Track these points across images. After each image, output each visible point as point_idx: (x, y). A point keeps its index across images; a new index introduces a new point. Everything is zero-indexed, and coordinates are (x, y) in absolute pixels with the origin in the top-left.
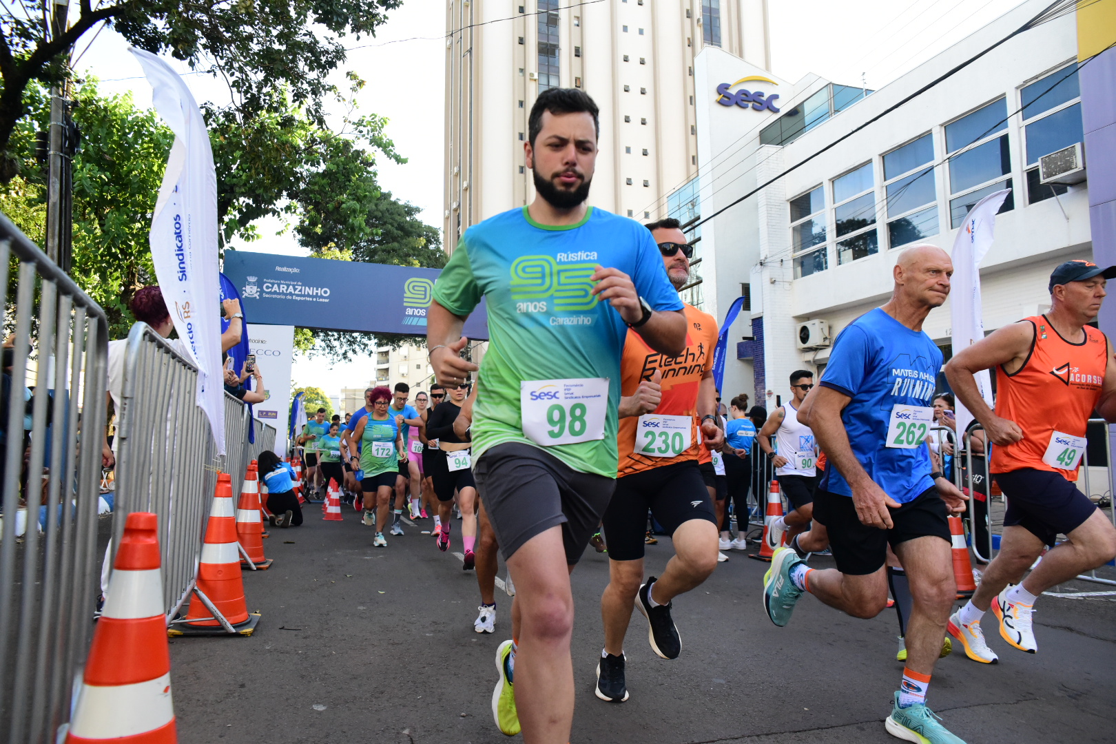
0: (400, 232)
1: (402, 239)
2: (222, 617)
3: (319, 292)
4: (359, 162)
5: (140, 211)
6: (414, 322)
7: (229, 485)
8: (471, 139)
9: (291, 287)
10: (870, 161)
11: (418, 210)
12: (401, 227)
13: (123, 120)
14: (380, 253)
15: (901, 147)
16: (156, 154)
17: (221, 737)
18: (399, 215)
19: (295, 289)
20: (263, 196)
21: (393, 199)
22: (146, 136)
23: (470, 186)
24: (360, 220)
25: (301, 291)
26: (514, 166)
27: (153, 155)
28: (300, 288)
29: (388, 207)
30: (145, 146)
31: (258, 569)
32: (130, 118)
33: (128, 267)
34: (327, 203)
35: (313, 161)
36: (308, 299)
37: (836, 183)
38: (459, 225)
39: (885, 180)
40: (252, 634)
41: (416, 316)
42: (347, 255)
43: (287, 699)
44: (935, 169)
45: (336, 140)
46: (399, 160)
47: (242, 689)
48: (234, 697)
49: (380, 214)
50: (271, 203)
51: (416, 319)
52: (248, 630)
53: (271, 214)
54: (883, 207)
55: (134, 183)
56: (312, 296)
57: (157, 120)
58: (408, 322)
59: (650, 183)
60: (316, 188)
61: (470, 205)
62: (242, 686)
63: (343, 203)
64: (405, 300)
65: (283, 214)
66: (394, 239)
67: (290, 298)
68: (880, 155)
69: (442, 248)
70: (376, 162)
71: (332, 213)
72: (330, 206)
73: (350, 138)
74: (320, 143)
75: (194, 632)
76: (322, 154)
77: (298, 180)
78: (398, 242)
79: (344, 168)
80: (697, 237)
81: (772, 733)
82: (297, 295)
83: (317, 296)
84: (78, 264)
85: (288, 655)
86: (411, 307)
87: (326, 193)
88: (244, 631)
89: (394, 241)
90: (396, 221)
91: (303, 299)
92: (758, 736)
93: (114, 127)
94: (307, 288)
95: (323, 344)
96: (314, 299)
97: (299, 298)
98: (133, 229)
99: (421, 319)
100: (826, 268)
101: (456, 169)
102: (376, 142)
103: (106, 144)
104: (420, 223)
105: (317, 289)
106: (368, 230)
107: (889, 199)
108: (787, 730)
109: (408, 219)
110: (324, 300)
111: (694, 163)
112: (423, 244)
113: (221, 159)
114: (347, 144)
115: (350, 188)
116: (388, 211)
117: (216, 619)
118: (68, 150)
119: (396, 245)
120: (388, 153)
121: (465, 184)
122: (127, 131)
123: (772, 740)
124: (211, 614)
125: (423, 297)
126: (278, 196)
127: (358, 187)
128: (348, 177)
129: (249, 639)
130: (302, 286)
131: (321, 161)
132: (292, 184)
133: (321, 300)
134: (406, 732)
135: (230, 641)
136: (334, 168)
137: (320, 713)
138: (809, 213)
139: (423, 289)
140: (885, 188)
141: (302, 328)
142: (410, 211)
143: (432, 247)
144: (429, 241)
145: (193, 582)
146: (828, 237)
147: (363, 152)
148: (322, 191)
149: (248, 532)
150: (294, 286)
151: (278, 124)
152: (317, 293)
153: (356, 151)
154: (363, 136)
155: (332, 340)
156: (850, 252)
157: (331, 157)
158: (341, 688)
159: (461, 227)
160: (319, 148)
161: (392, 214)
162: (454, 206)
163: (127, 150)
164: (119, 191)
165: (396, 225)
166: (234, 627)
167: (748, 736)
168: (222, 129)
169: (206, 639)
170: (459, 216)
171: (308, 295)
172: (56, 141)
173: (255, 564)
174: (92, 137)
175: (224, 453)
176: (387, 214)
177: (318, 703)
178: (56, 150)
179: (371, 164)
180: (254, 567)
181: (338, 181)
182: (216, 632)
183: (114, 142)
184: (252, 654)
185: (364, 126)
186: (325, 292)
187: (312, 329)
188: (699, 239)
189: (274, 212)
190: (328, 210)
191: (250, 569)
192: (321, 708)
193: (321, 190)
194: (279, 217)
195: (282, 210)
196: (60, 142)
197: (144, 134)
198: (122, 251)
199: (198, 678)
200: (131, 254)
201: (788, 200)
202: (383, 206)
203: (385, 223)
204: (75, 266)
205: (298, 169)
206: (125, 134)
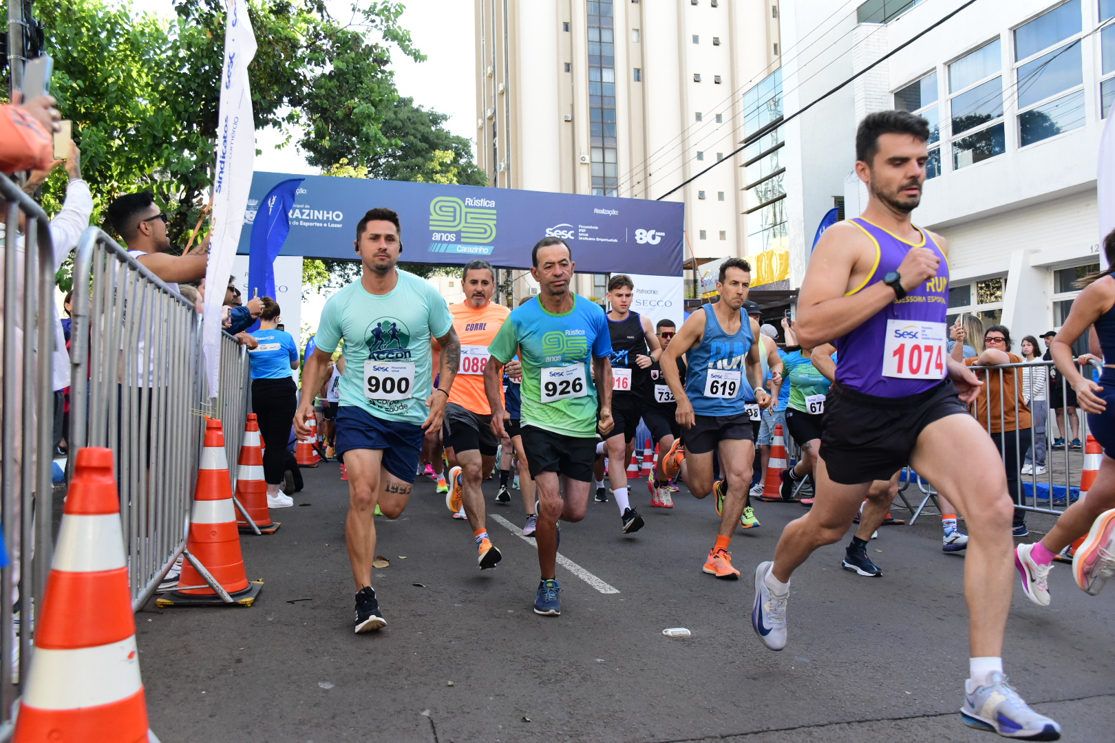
0: (424, 144)
1: (427, 153)
2: (218, 584)
3: (330, 216)
4: (371, 59)
5: (119, 125)
6: (442, 249)
7: (220, 433)
8: (506, 32)
9: (297, 211)
10: (997, 37)
11: (445, 118)
12: (425, 139)
13: (92, 17)
14: (401, 170)
15: (1038, 17)
16: (133, 58)
17: (211, 716)
18: (423, 124)
19: (302, 214)
20: (261, 103)
21: (415, 105)
22: (122, 36)
23: (506, 89)
24: (373, 129)
25: (309, 215)
26: (558, 63)
27: (130, 59)
28: (307, 211)
29: (410, 115)
30: (121, 47)
31: (263, 533)
32: (101, 15)
33: (109, 192)
34: (336, 110)
35: (317, 59)
36: (318, 225)
37: (953, 67)
38: (495, 136)
39: (1016, 60)
40: (253, 604)
41: (445, 242)
42: (362, 172)
43: (289, 676)
44: (1082, 41)
45: (343, 33)
46: (418, 57)
47: (239, 665)
48: (229, 673)
49: (400, 124)
50: (270, 111)
51: (445, 245)
52: (248, 600)
53: (271, 125)
54: (1013, 94)
55: (112, 92)
56: (322, 221)
57: (132, 16)
58: (435, 249)
59: (722, 79)
60: (323, 92)
61: (507, 112)
62: (239, 661)
63: (354, 108)
64: (431, 223)
65: (285, 124)
66: (418, 153)
67: (297, 223)
68: (1010, 29)
69: (475, 162)
70: (391, 59)
71: (342, 121)
72: (340, 113)
73: (359, 30)
74: (325, 38)
75: (187, 601)
76: (327, 52)
77: (301, 83)
78: (422, 156)
79: (355, 68)
80: (779, 142)
81: (867, 720)
82: (305, 221)
83: (327, 221)
84: (52, 190)
85: (292, 627)
86: (438, 232)
87: (334, 98)
88: (244, 600)
89: (417, 156)
90: (420, 131)
91: (311, 224)
92: (849, 723)
93: (83, 25)
94: (316, 212)
95: (341, 280)
96: (325, 225)
97: (306, 224)
98: (112, 147)
99: (450, 245)
100: (939, 172)
101: (490, 70)
102: (390, 35)
103: (75, 47)
104: (448, 132)
105: (328, 213)
106: (385, 141)
107: (1020, 84)
108: (884, 717)
109: (433, 129)
110: (336, 226)
111: (776, 53)
112: (452, 158)
113: (209, 60)
114: (356, 39)
115: (363, 91)
116: (410, 120)
117: (211, 586)
118: (31, 54)
119: (420, 160)
120: (405, 49)
121: (501, 87)
122: (99, 30)
123: (867, 728)
124: (205, 581)
125: (452, 219)
126: (279, 102)
127: (372, 91)
128: (360, 77)
129: (248, 609)
130: (310, 209)
131: (327, 59)
132: (294, 89)
133: (333, 225)
134: (426, 713)
135: (227, 612)
136: (342, 66)
137: (326, 691)
138: (919, 107)
139: (452, 210)
140: (1015, 71)
141: (314, 259)
142: (435, 119)
143: (462, 161)
144: (458, 155)
145: (183, 545)
146: (941, 136)
147: (376, 47)
148: (328, 97)
149: (250, 490)
150: (301, 210)
151: (271, 11)
152: (328, 218)
153: (367, 46)
154: (376, 26)
155: (351, 275)
156: (969, 153)
157: (338, 54)
158: (352, 664)
159: (497, 138)
160: (323, 44)
161: (414, 123)
162: (489, 113)
163: (100, 54)
164: (95, 103)
165: (419, 136)
166: (232, 596)
167: (836, 724)
168: (206, 19)
169: (200, 609)
170: (494, 125)
171: (318, 220)
172: (16, 43)
173: (260, 528)
174: (59, 38)
175: (216, 395)
176: (409, 124)
177: (324, 680)
178: (17, 54)
179: (386, 62)
180: (258, 531)
181: (347, 83)
182: (211, 602)
183: (85, 44)
184: (252, 626)
185: (377, 15)
186: (338, 216)
187: (325, 261)
188: (782, 144)
189: (276, 123)
190: (338, 118)
191: (253, 533)
192: (327, 686)
193: (328, 94)
194: (280, 127)
195: (283, 119)
196: (20, 44)
197: (118, 33)
198: (101, 173)
199: (189, 652)
200: (111, 177)
201: (891, 92)
202: (403, 114)
203: (407, 134)
204: (49, 192)
205: (300, 71)
206: (96, 34)
